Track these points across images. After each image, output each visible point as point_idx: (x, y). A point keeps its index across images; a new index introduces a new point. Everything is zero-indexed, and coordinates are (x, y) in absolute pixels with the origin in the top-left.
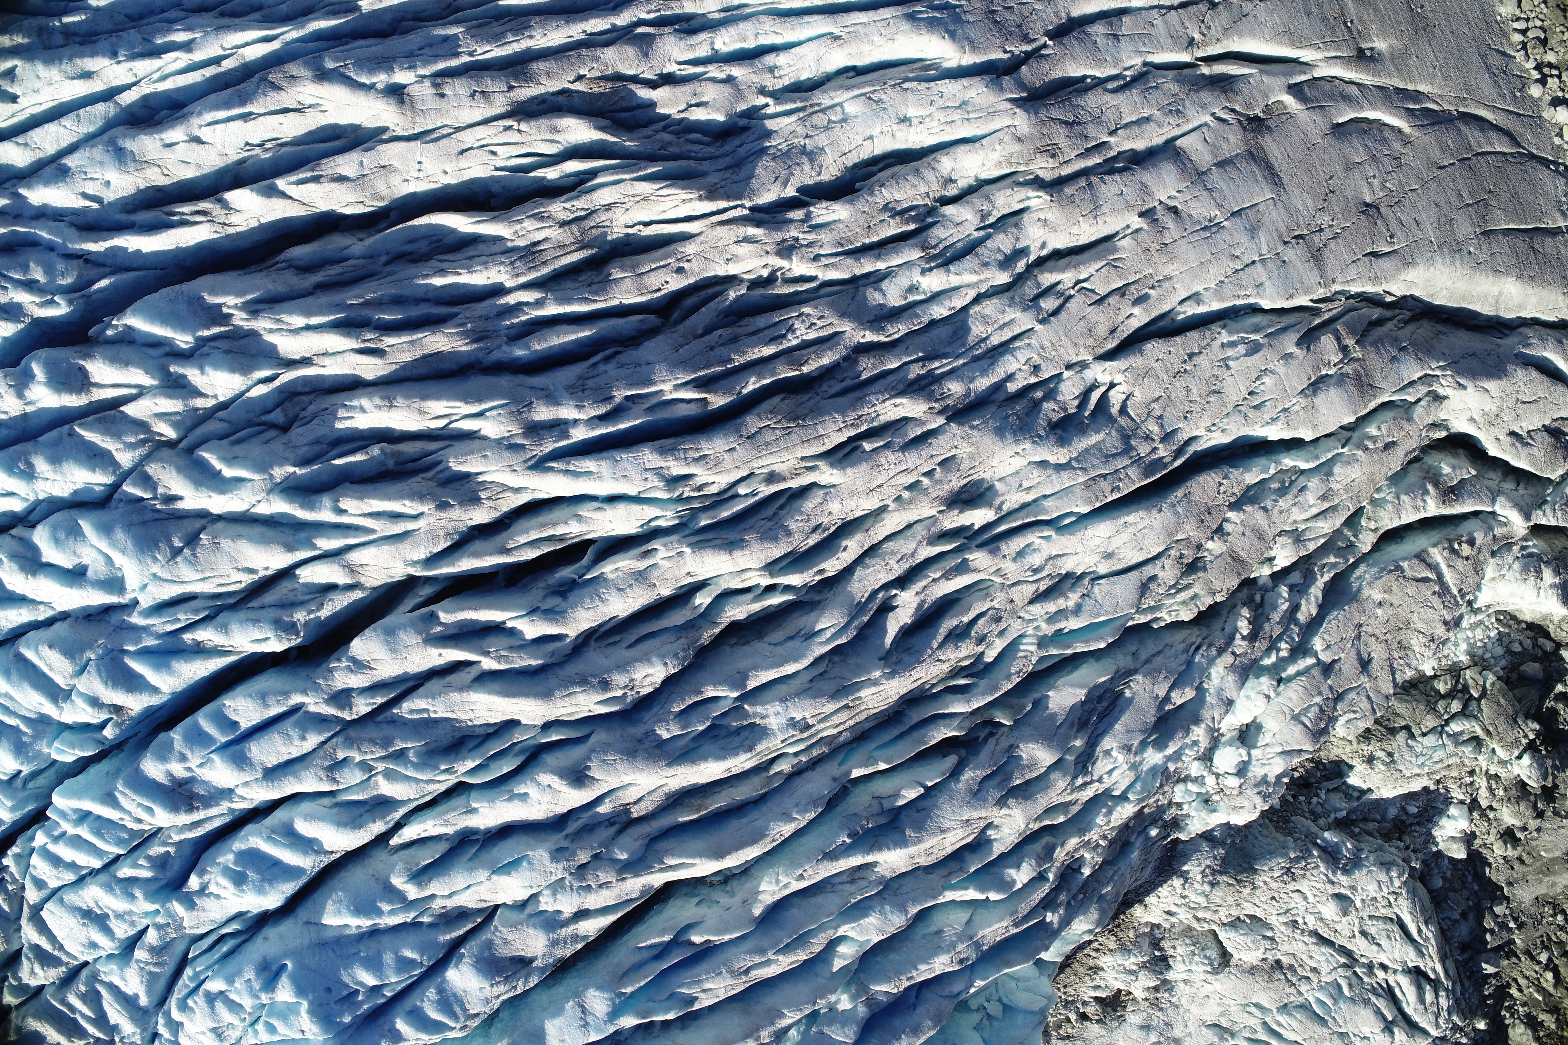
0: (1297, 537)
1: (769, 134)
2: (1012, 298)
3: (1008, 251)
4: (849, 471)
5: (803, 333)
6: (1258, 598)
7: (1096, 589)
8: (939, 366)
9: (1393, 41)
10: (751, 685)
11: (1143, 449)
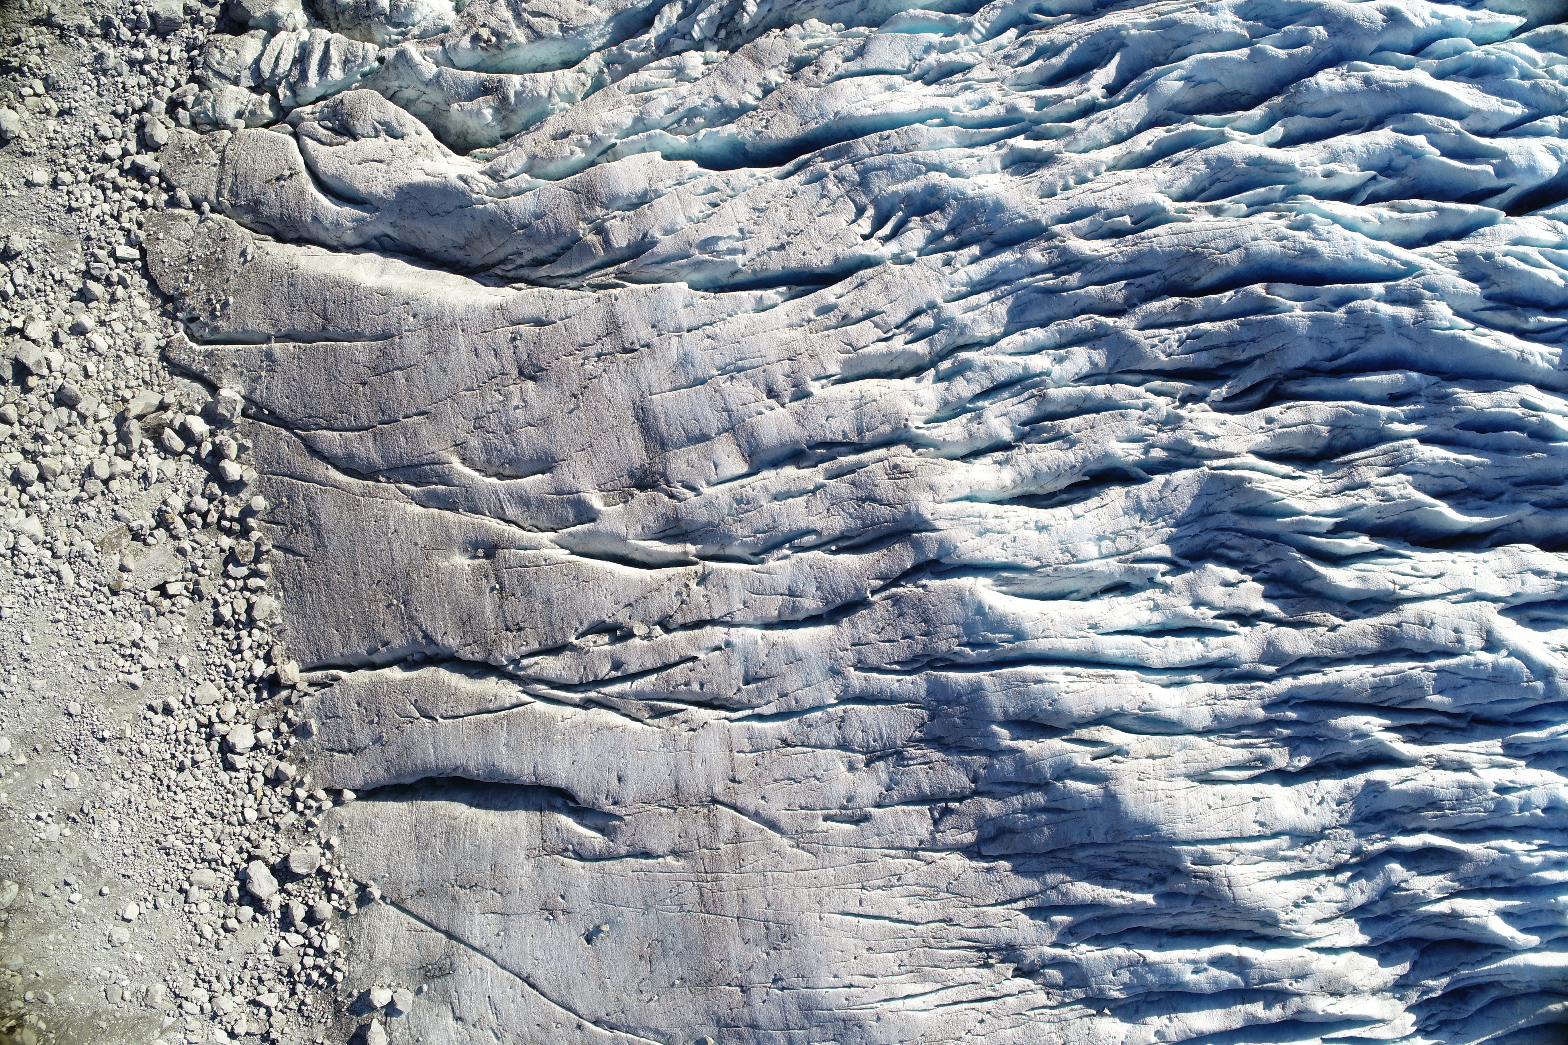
0: (679, 73)
1: (1170, 541)
2: (960, 334)
3: (960, 379)
4: (1149, 200)
5: (1173, 336)
6: (723, 34)
7: (907, 63)
8: (1047, 280)
9: (443, 564)
10: (1246, 51)
11: (848, 170)
